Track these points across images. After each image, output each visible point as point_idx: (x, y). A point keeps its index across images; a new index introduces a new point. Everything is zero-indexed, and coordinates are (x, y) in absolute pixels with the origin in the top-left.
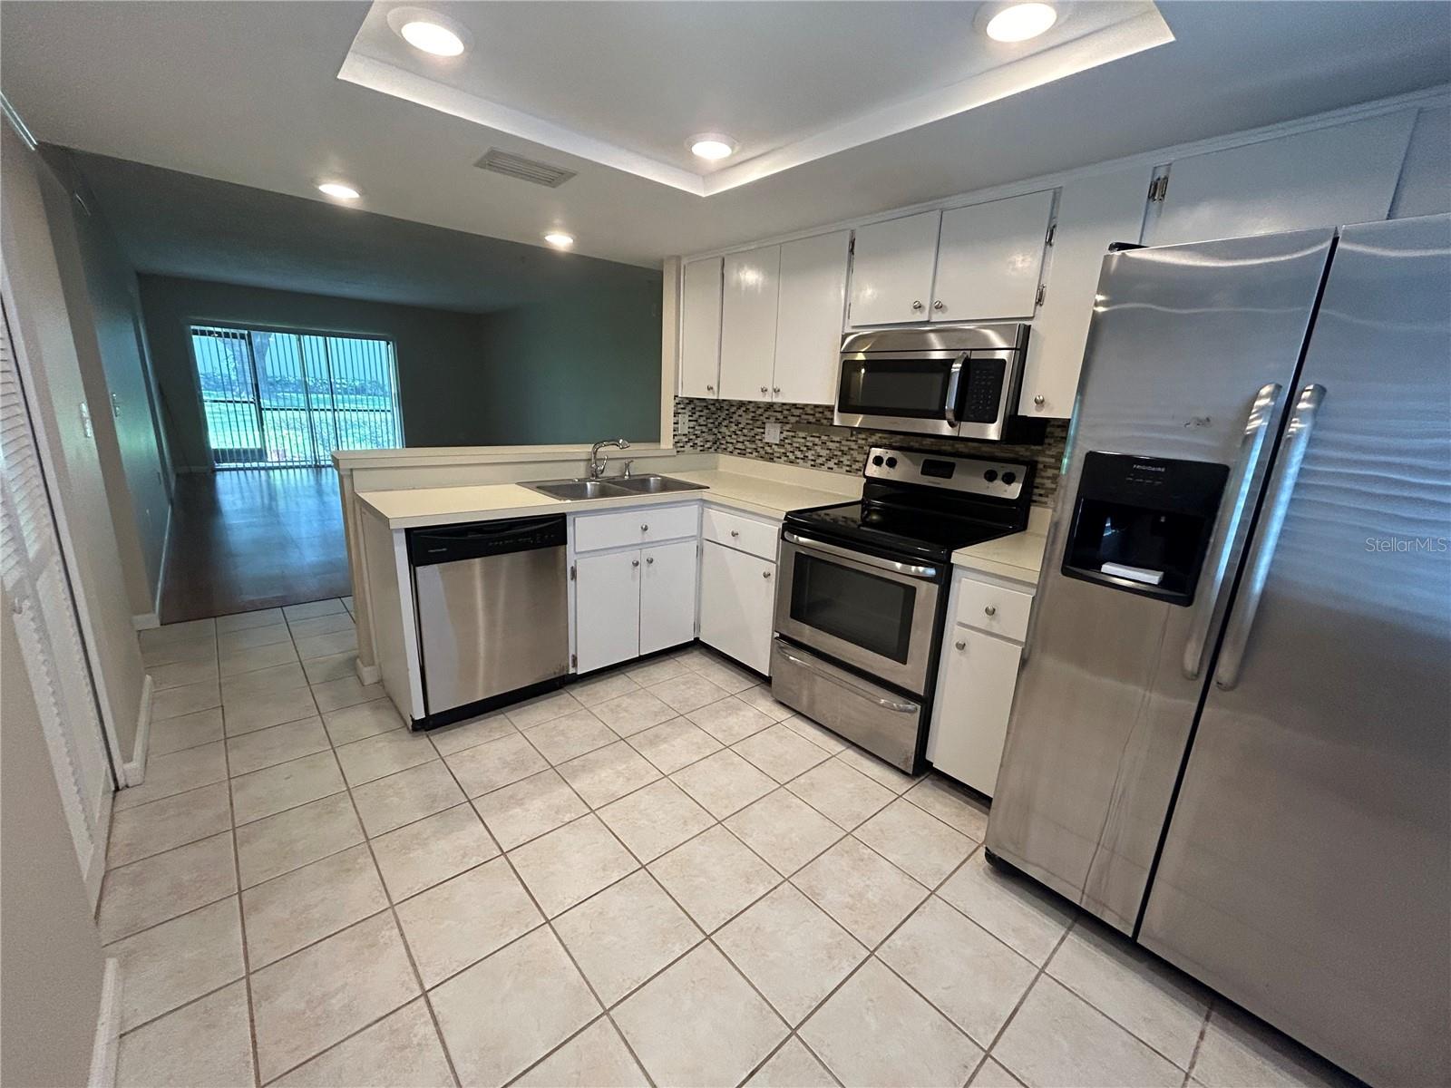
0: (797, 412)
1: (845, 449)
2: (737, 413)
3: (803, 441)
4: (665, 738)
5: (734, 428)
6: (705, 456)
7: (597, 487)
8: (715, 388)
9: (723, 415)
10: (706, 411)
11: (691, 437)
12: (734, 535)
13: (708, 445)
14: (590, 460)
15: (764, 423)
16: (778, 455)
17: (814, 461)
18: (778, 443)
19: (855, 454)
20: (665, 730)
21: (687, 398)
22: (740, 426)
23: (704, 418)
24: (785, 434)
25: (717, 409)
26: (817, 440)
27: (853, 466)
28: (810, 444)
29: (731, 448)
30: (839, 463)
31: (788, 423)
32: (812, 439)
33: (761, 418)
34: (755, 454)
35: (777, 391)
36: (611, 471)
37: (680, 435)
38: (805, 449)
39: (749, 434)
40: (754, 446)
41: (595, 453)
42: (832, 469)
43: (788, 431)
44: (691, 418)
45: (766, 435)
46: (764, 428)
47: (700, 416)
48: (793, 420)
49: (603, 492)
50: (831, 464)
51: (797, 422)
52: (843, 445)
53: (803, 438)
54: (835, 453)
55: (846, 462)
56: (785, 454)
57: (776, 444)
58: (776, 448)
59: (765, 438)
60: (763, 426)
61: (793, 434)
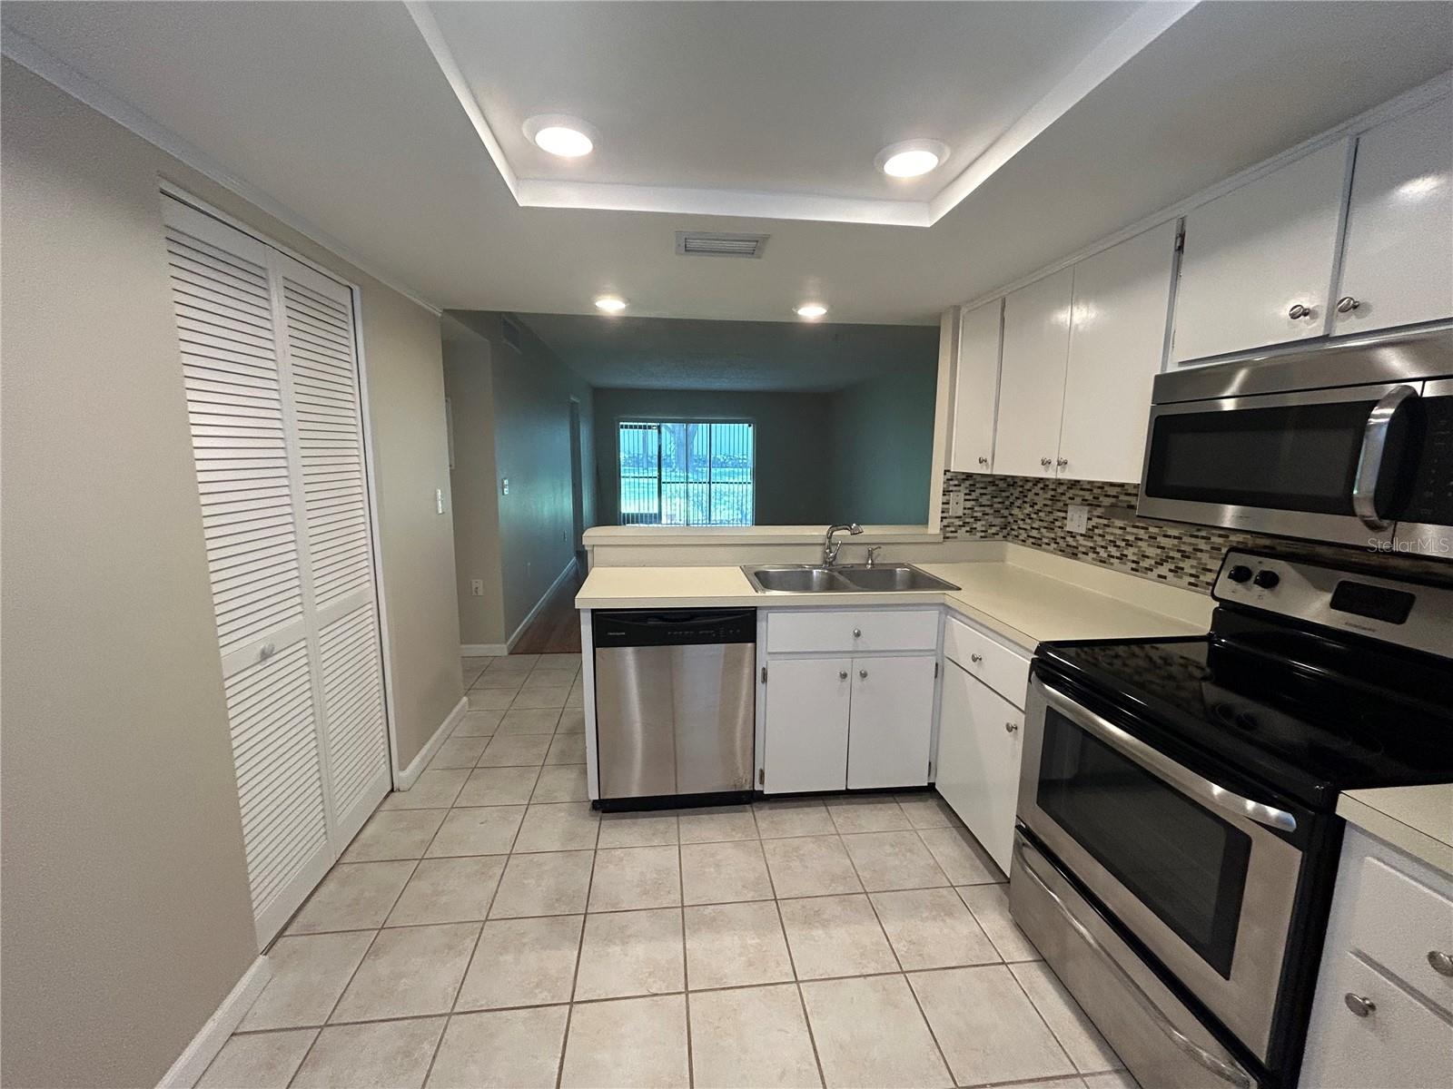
1: (1188, 549)
2: (1033, 491)
3: (1120, 532)
4: (828, 921)
5: (1028, 510)
6: (988, 544)
7: (825, 576)
8: (989, 461)
9: (1016, 494)
10: (990, 489)
11: (967, 520)
12: (974, 659)
13: (994, 530)
14: (824, 544)
15: (1066, 505)
16: (1084, 550)
17: (1137, 563)
18: (1084, 533)
19: (1205, 557)
20: (832, 907)
21: (963, 473)
22: (1036, 507)
23: (989, 497)
24: (1095, 521)
25: (1008, 485)
26: (1142, 531)
27: (1202, 578)
28: (1131, 538)
29: (1023, 535)
30: (1177, 571)
31: (1099, 506)
32: (1135, 530)
33: (1064, 498)
34: (1053, 545)
35: (1062, 464)
36: (851, 558)
37: (950, 517)
38: (1123, 544)
39: (1047, 519)
40: (1053, 535)
41: (830, 538)
42: (1165, 577)
43: (1099, 517)
44: (968, 497)
45: (1068, 522)
46: (1066, 512)
47: (981, 494)
48: (1107, 501)
49: (830, 585)
50: (1163, 570)
51: (1113, 505)
52: (1184, 543)
53: (1121, 528)
54: (1171, 554)
55: (1188, 570)
56: (1094, 550)
57: (1081, 535)
58: (1081, 540)
59: (1066, 525)
60: (1065, 508)
61: (1106, 522)
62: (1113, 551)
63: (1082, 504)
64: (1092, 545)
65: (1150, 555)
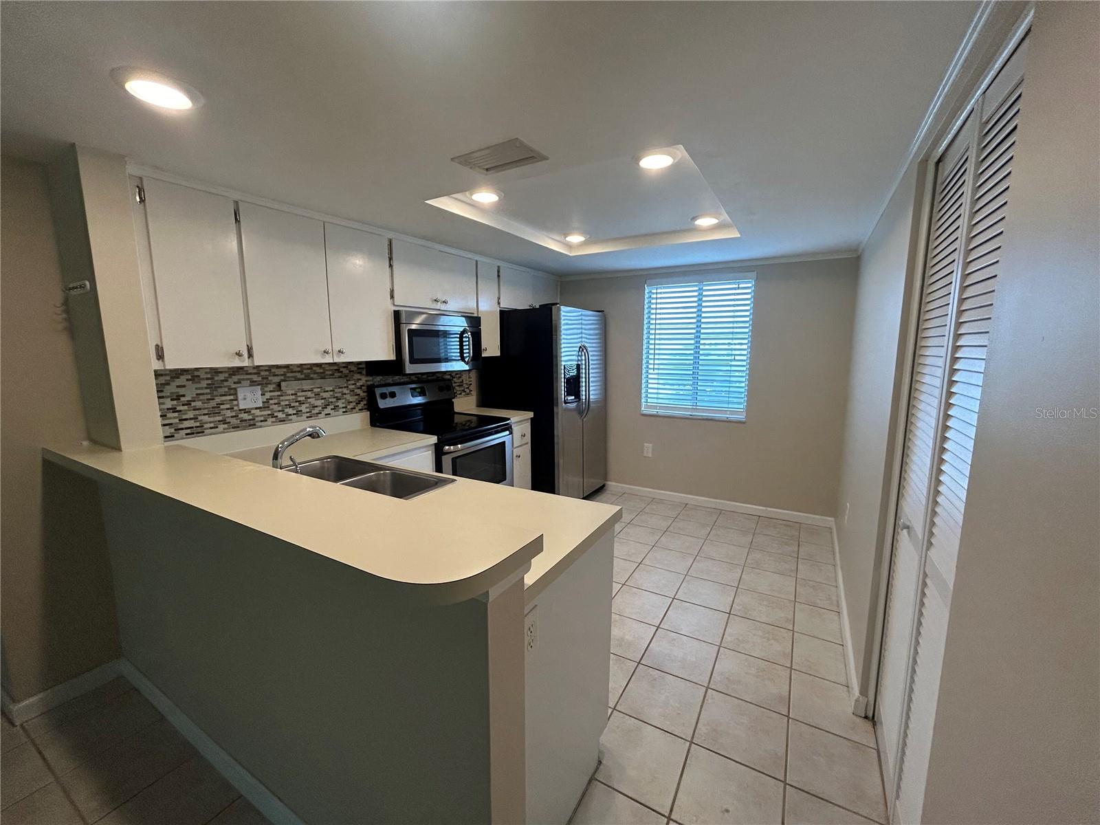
0: (281, 371)
1: (339, 395)
3: (294, 397)
15: (234, 389)
16: (262, 419)
17: (309, 412)
18: (259, 406)
19: (348, 397)
24: (268, 395)
26: (310, 393)
27: (348, 407)
28: (303, 399)
30: (336, 408)
31: (270, 384)
32: (304, 393)
34: (222, 426)
35: (340, 352)
38: (297, 404)
39: (206, 406)
40: (219, 418)
42: (329, 414)
43: (270, 391)
45: (239, 402)
46: (236, 394)
48: (276, 379)
50: (328, 410)
52: (336, 393)
53: (292, 395)
54: (330, 400)
55: (341, 406)
56: (272, 416)
57: (256, 408)
58: (257, 412)
59: (238, 405)
60: (232, 392)
61: (279, 393)
62: (290, 411)
63: (250, 386)
64: (269, 412)
65: (318, 405)
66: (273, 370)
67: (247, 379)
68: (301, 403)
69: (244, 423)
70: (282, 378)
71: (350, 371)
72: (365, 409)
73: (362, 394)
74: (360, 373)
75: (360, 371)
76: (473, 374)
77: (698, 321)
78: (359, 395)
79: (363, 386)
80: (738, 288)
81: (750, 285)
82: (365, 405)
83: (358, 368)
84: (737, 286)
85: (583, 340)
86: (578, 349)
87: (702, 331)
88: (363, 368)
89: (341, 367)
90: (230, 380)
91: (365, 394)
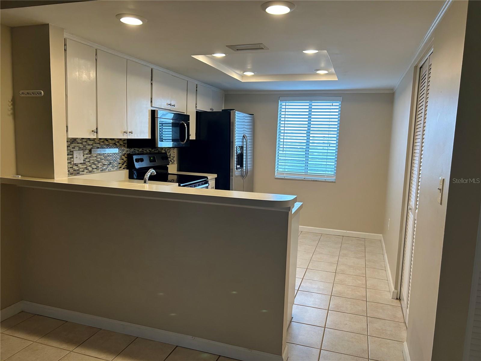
1: (115, 159)
15: (73, 151)
16: (82, 170)
19: (119, 160)
24: (86, 156)
30: (113, 167)
31: (87, 150)
35: (131, 133)
42: (110, 170)
45: (74, 159)
52: (113, 157)
53: (96, 157)
56: (86, 168)
57: (81, 164)
58: (80, 166)
59: (73, 161)
60: (71, 153)
61: (90, 155)
62: (94, 166)
63: (79, 150)
64: (85, 166)
65: (105, 164)
66: (88, 142)
67: (78, 146)
68: (99, 162)
69: (75, 172)
70: (92, 146)
71: (120, 145)
72: (126, 168)
73: (125, 159)
74: (124, 146)
75: (124, 145)
76: (176, 151)
77: (309, 123)
78: (123, 159)
79: (125, 154)
80: (332, 105)
81: (338, 104)
82: (126, 165)
83: (124, 143)
84: (331, 104)
85: (245, 132)
86: (242, 138)
87: (311, 129)
88: (126, 143)
89: (116, 142)
90: (70, 146)
91: (126, 159)
